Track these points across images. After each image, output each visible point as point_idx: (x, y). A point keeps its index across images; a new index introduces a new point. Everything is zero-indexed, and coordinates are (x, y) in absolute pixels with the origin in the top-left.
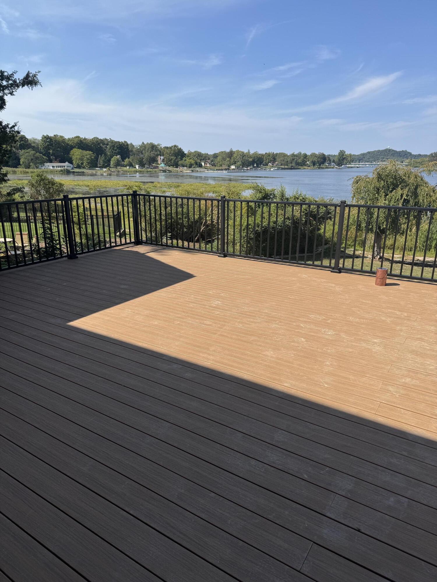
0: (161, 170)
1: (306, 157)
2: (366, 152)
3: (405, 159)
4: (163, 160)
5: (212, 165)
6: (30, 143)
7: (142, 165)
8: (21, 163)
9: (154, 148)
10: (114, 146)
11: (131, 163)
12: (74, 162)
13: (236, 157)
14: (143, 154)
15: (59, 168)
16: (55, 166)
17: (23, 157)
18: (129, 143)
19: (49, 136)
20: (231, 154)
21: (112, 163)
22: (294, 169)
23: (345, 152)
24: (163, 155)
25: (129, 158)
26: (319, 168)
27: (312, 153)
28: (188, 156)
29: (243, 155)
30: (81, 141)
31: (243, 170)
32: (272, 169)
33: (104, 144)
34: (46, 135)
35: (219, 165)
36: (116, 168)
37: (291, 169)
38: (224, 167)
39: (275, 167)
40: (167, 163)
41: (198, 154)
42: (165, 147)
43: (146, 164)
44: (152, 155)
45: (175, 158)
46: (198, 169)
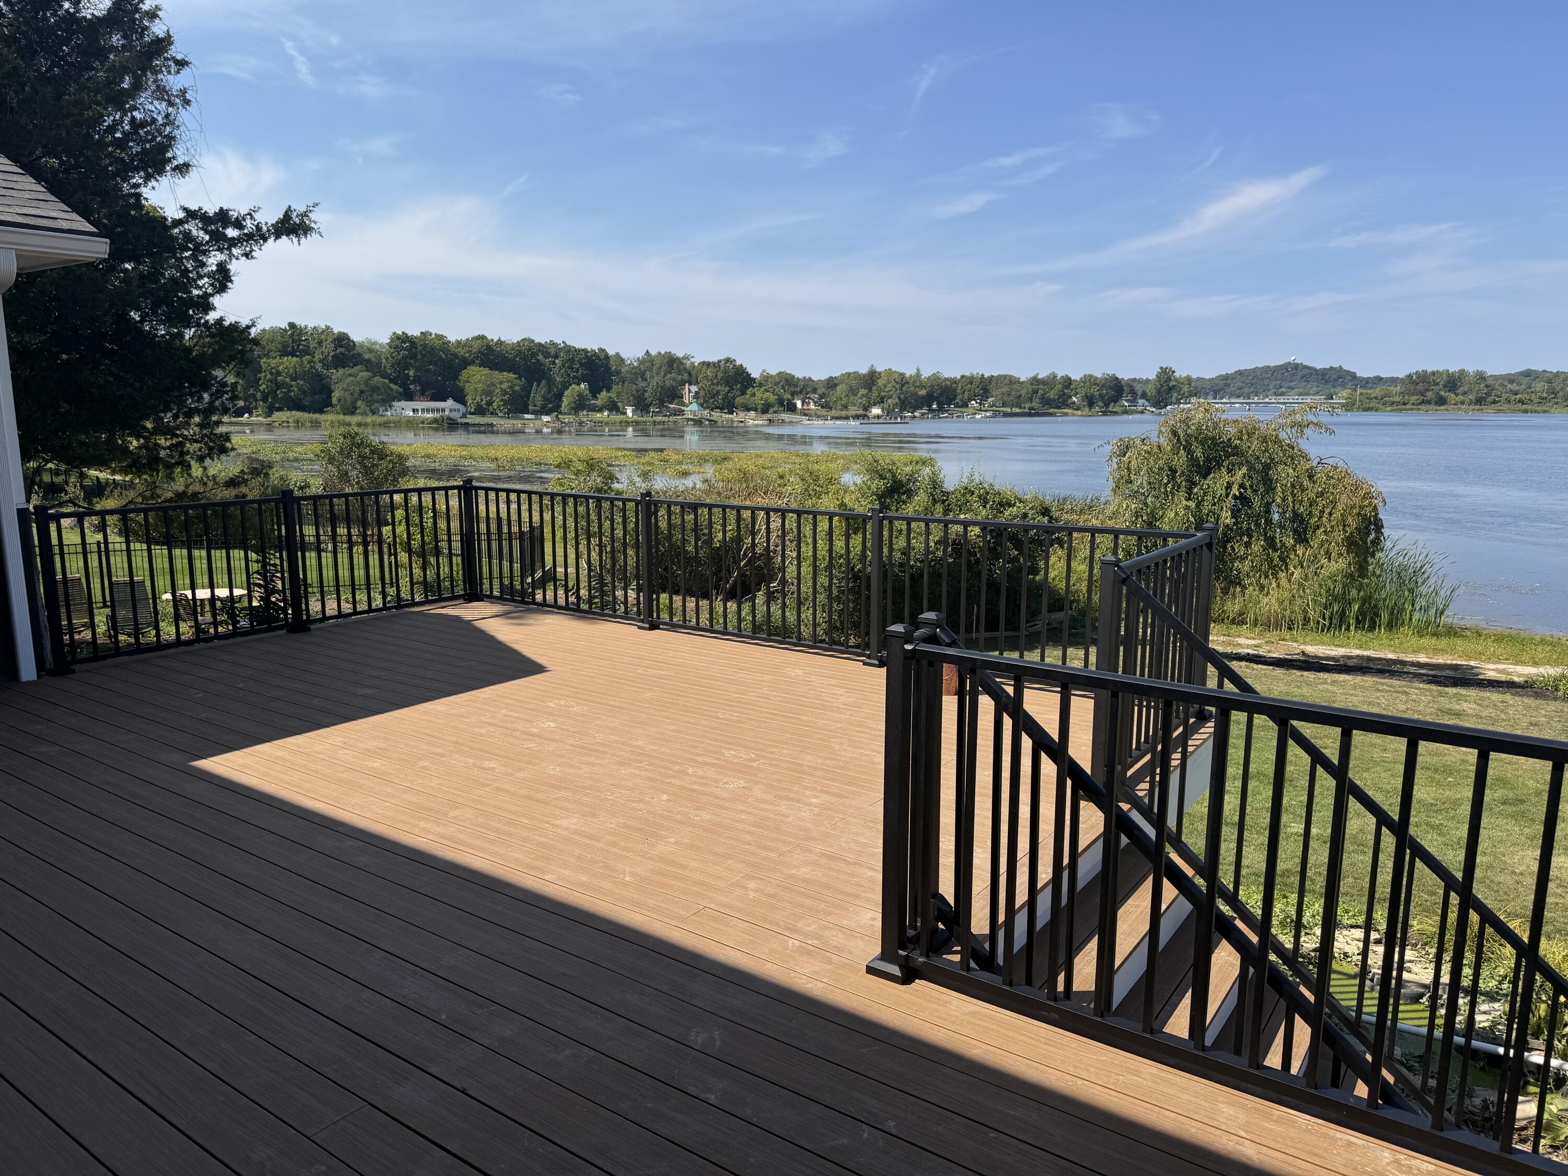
0: (689, 420)
1: (1071, 384)
2: (1233, 371)
3: (1338, 389)
4: (697, 394)
5: (823, 407)
6: (360, 351)
7: (642, 406)
8: (334, 400)
9: (675, 365)
10: (574, 360)
11: (614, 401)
12: (469, 399)
13: (885, 386)
14: (646, 380)
15: (430, 415)
16: (419, 408)
17: (341, 386)
18: (611, 352)
19: (409, 334)
20: (871, 379)
21: (565, 401)
22: (1038, 415)
23: (1174, 372)
24: (697, 383)
25: (608, 390)
26: (1105, 413)
27: (1085, 376)
28: (761, 385)
29: (903, 381)
30: (489, 347)
31: (901, 417)
32: (978, 416)
33: (547, 355)
34: (400, 333)
35: (839, 407)
36: (576, 414)
37: (1030, 415)
38: (853, 410)
39: (986, 411)
40: (706, 402)
41: (787, 380)
42: (703, 363)
43: (651, 403)
44: (669, 383)
45: (727, 389)
46: (785, 416)
